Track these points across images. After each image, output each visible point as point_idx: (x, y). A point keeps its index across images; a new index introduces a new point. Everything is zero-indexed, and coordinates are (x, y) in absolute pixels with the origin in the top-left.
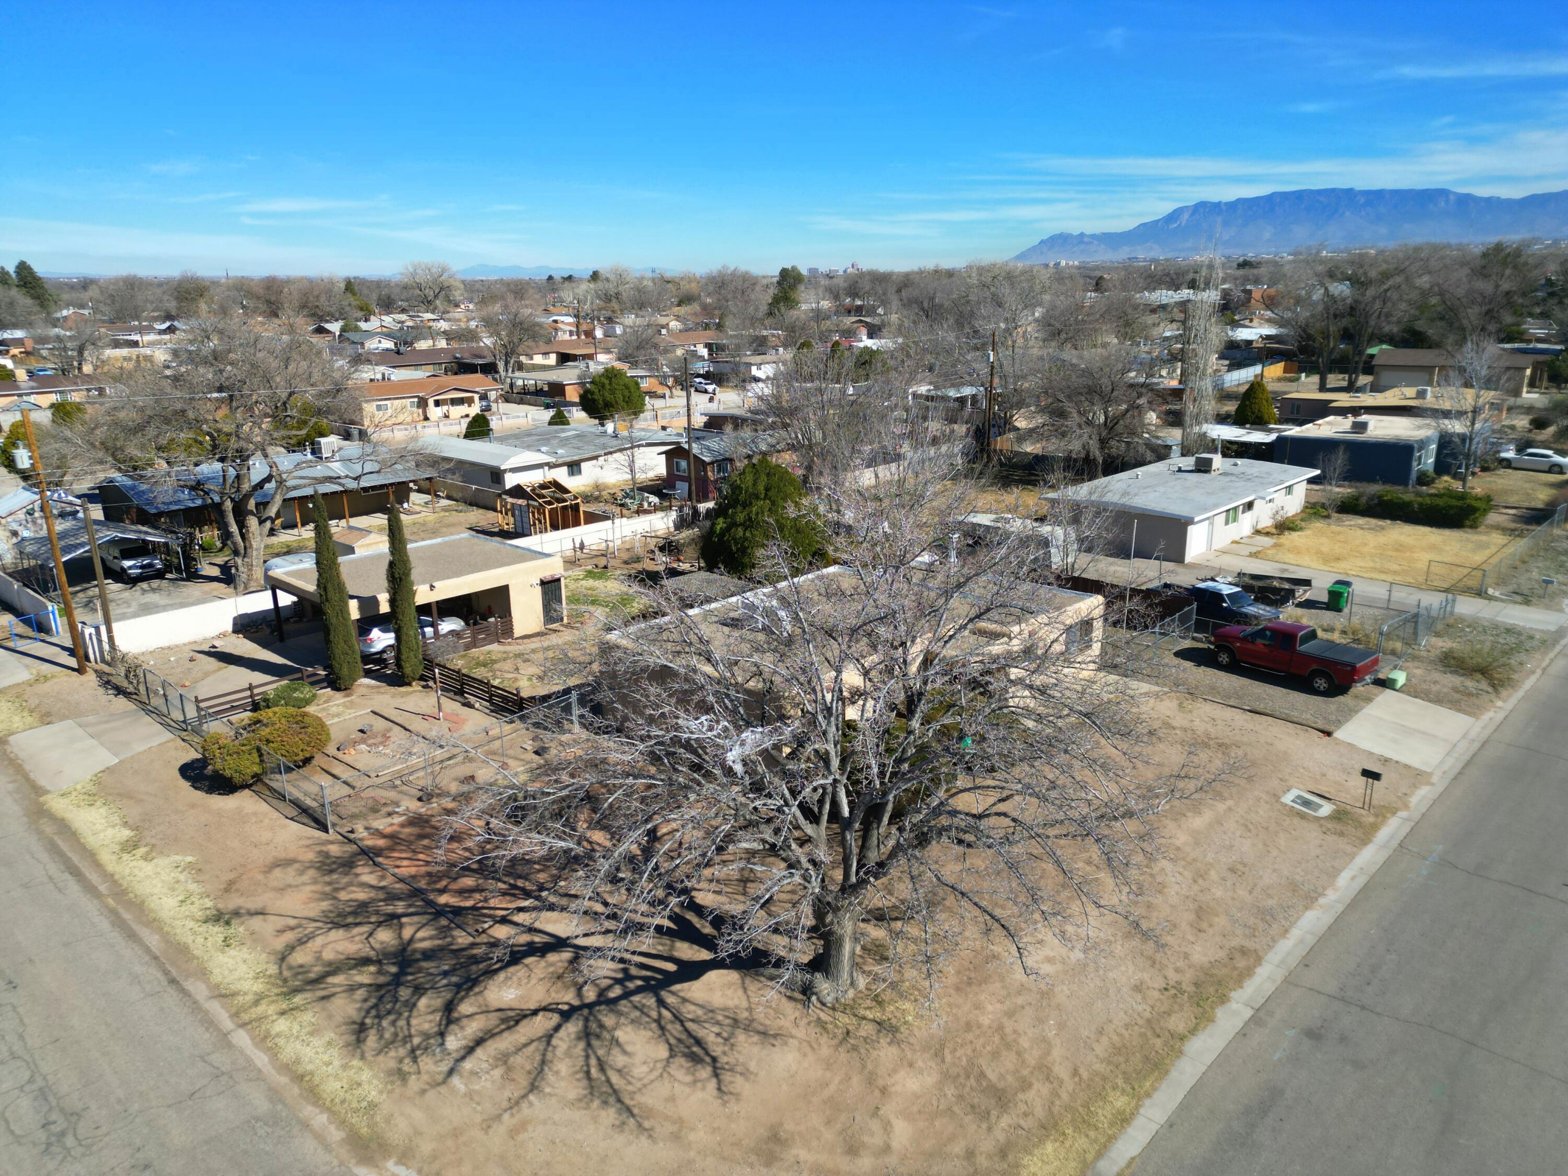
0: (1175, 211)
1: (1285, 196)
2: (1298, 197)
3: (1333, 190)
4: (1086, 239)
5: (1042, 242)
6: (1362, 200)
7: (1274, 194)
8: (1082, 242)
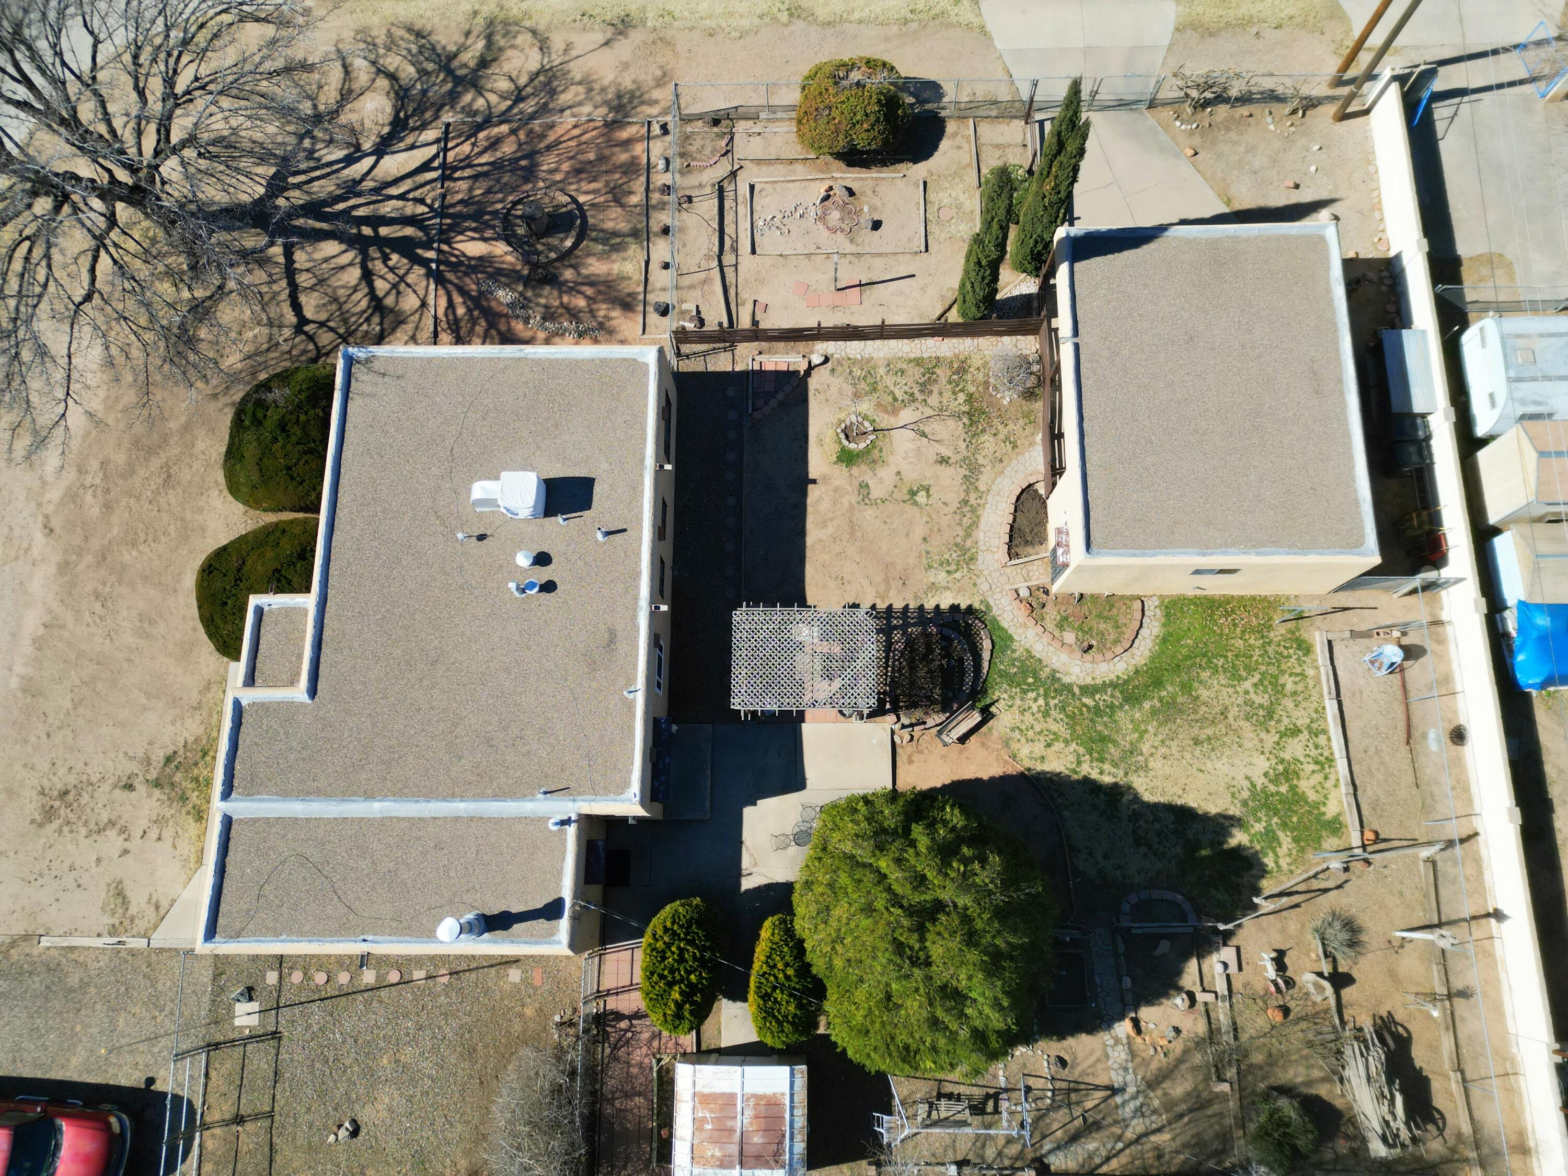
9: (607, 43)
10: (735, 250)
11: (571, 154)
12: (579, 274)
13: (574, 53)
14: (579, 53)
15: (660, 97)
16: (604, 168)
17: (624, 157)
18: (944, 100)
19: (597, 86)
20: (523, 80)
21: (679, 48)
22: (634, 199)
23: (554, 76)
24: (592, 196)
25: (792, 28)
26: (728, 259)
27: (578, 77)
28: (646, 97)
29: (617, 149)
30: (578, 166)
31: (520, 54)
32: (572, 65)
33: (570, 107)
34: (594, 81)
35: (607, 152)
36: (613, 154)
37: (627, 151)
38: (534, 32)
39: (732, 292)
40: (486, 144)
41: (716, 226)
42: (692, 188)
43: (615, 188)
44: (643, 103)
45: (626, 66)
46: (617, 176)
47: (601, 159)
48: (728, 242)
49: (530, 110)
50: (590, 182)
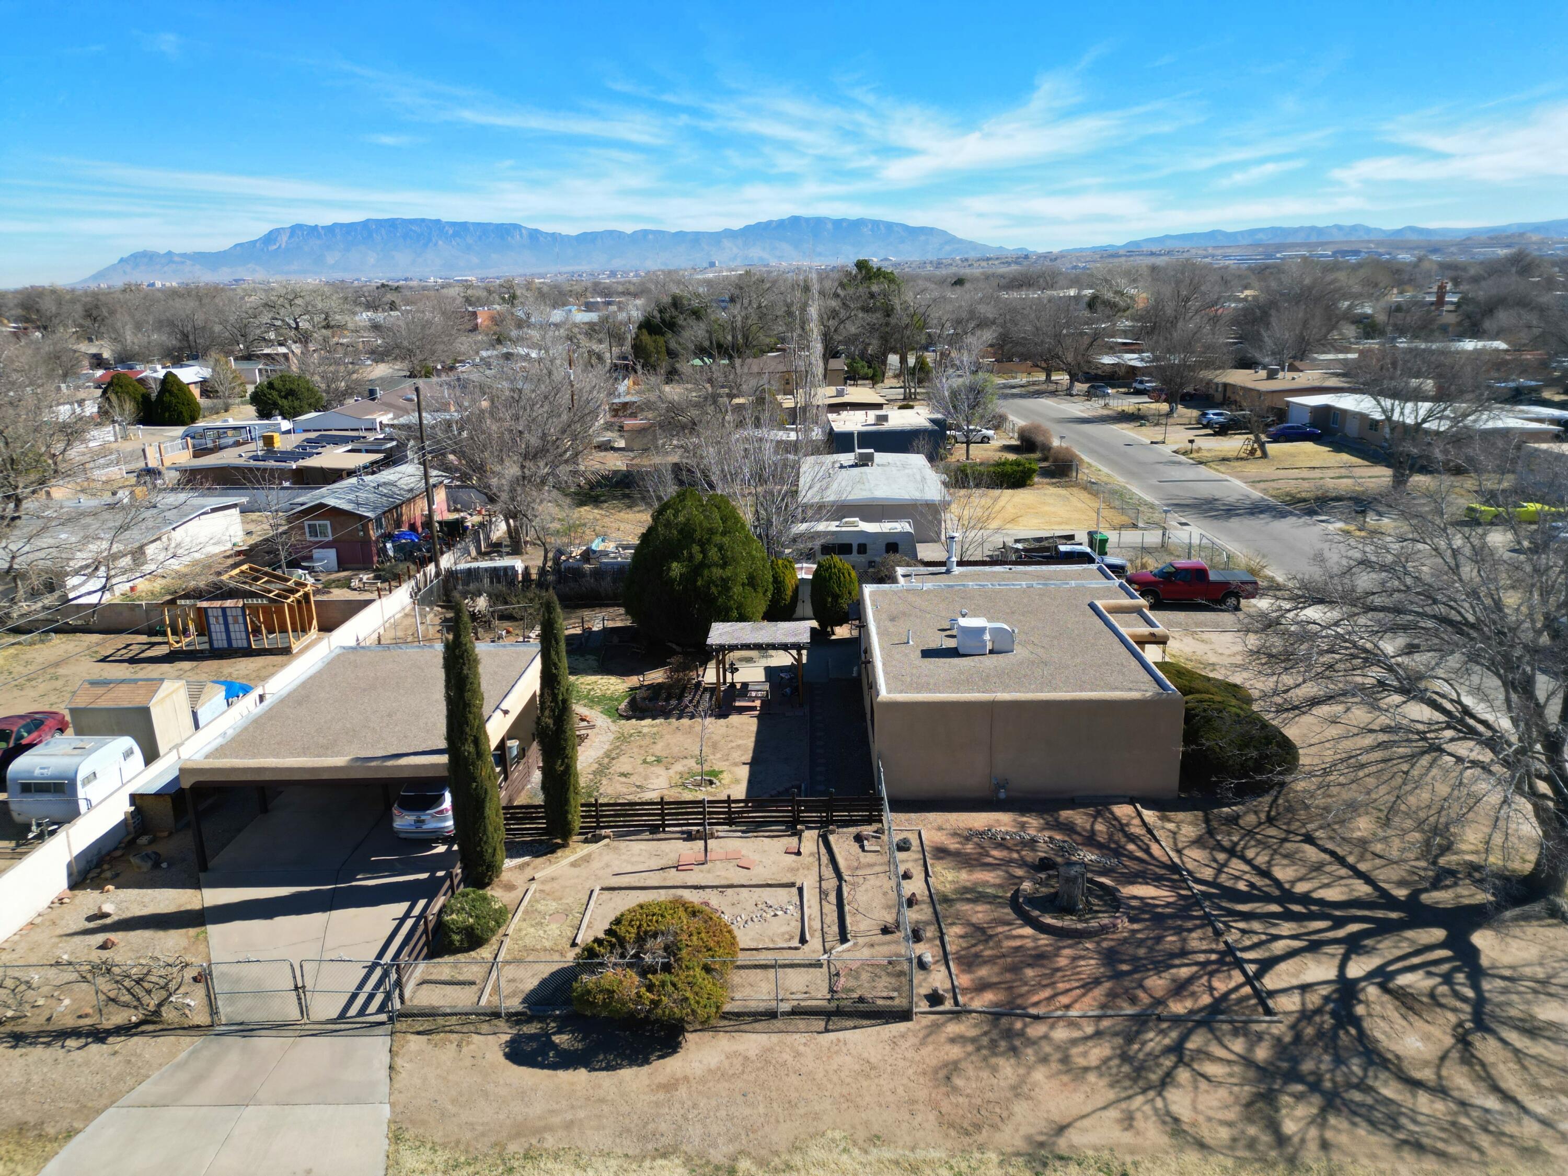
0: (271, 232)
1: (380, 223)
2: (392, 224)
3: (423, 220)
4: (176, 259)
5: (122, 260)
6: (451, 232)
7: (368, 220)
8: (171, 261)
9: (1061, 1129)
10: (823, 894)
11: (1059, 974)
12: (1007, 872)
13: (1113, 1113)
14: (1105, 1113)
15: (948, 1047)
16: (1009, 960)
17: (983, 972)
18: (507, 1037)
19: (1055, 1066)
20: (1183, 1075)
21: (932, 1117)
22: (957, 930)
23: (1135, 1080)
24: (1015, 933)
25: (731, 1149)
26: (831, 884)
27: (1092, 1077)
28: (970, 1048)
29: (995, 979)
30: (1045, 962)
31: (1211, 1113)
32: (1111, 1095)
33: (1087, 1038)
34: (1060, 1072)
35: (1008, 976)
36: (998, 974)
37: (981, 978)
38: (1202, 1145)
39: (825, 859)
40: (1195, 988)
41: (847, 908)
42: (883, 944)
43: (986, 941)
44: (973, 1040)
45: (1017, 1091)
46: (988, 953)
47: (1015, 969)
48: (833, 898)
49: (1151, 1035)
50: (1021, 947)
